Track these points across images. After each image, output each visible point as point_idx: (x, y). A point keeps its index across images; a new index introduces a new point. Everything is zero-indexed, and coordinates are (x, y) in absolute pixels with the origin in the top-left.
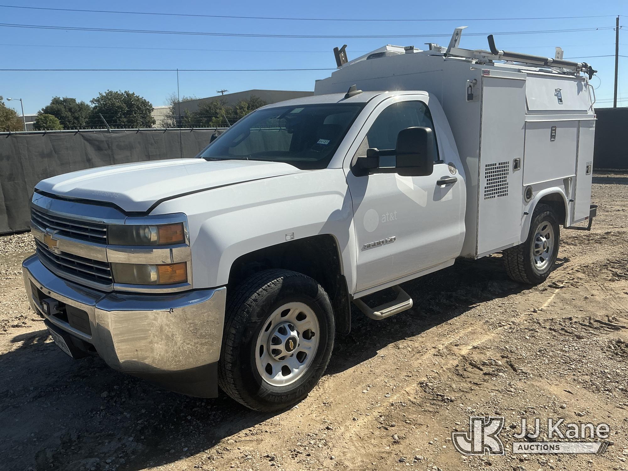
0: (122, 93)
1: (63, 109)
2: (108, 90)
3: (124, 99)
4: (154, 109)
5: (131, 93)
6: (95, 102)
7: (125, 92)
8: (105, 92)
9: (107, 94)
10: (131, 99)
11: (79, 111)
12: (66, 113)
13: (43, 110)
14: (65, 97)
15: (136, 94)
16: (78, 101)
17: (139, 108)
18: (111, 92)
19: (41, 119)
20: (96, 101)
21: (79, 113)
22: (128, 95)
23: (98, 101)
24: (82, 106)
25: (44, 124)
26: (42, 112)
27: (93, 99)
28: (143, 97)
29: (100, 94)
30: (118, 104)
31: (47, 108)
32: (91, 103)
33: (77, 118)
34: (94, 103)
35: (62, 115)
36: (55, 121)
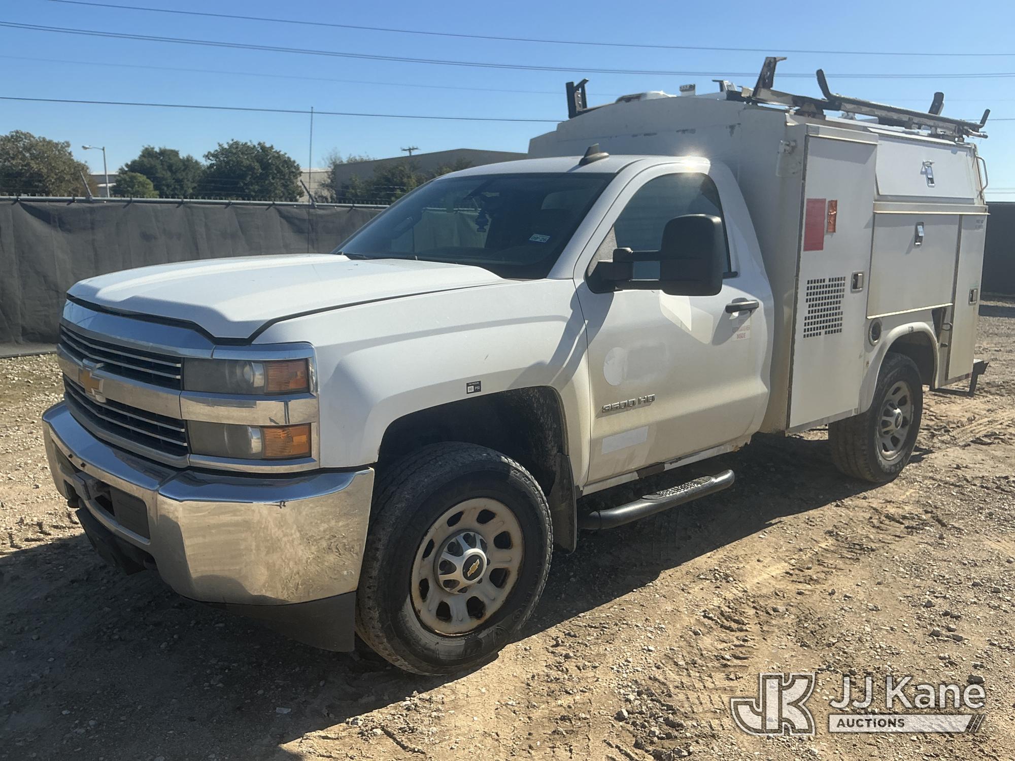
0: (254, 146)
1: (159, 167)
2: (233, 140)
3: (256, 156)
4: (302, 172)
5: (268, 145)
6: (211, 158)
7: (259, 144)
8: (228, 143)
9: (231, 146)
10: (268, 155)
11: (184, 170)
12: (164, 172)
13: (127, 165)
14: (162, 147)
15: (276, 148)
16: (183, 155)
17: (279, 171)
18: (237, 143)
19: (125, 180)
20: (213, 156)
21: (184, 174)
22: (263, 148)
23: (215, 156)
24: (189, 164)
25: (129, 189)
26: (126, 169)
27: (209, 152)
28: (286, 154)
29: (220, 145)
30: (246, 162)
31: (134, 162)
32: (204, 159)
33: (179, 181)
34: (209, 159)
35: (157, 175)
36: (147, 184)
